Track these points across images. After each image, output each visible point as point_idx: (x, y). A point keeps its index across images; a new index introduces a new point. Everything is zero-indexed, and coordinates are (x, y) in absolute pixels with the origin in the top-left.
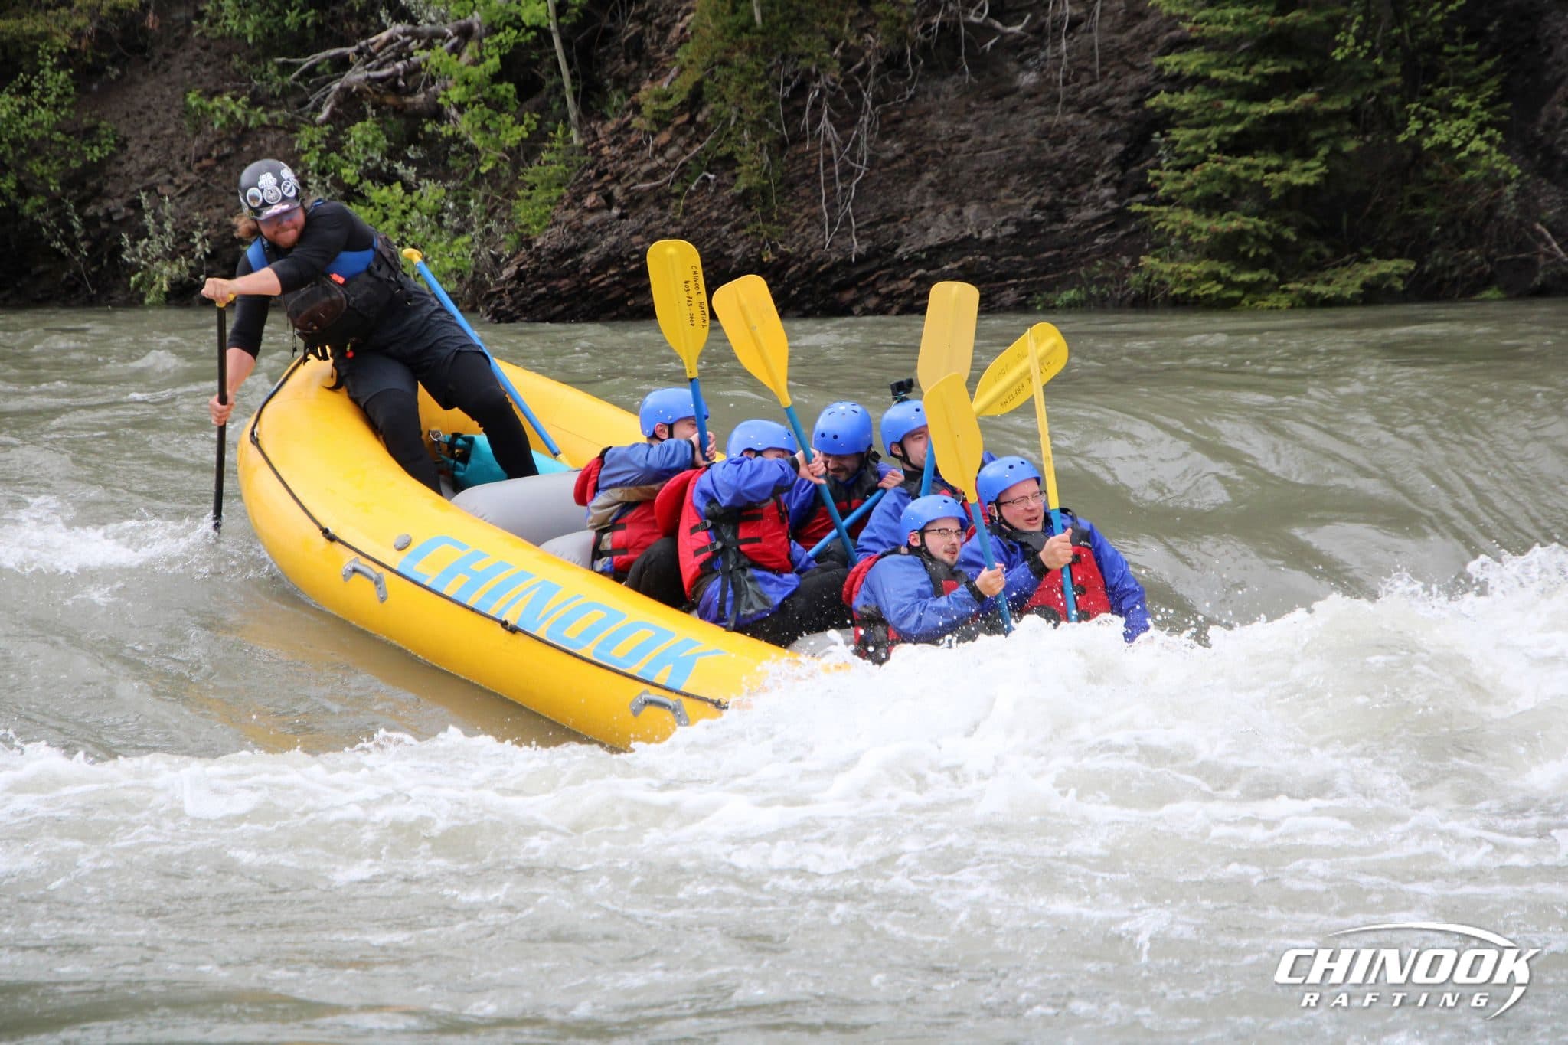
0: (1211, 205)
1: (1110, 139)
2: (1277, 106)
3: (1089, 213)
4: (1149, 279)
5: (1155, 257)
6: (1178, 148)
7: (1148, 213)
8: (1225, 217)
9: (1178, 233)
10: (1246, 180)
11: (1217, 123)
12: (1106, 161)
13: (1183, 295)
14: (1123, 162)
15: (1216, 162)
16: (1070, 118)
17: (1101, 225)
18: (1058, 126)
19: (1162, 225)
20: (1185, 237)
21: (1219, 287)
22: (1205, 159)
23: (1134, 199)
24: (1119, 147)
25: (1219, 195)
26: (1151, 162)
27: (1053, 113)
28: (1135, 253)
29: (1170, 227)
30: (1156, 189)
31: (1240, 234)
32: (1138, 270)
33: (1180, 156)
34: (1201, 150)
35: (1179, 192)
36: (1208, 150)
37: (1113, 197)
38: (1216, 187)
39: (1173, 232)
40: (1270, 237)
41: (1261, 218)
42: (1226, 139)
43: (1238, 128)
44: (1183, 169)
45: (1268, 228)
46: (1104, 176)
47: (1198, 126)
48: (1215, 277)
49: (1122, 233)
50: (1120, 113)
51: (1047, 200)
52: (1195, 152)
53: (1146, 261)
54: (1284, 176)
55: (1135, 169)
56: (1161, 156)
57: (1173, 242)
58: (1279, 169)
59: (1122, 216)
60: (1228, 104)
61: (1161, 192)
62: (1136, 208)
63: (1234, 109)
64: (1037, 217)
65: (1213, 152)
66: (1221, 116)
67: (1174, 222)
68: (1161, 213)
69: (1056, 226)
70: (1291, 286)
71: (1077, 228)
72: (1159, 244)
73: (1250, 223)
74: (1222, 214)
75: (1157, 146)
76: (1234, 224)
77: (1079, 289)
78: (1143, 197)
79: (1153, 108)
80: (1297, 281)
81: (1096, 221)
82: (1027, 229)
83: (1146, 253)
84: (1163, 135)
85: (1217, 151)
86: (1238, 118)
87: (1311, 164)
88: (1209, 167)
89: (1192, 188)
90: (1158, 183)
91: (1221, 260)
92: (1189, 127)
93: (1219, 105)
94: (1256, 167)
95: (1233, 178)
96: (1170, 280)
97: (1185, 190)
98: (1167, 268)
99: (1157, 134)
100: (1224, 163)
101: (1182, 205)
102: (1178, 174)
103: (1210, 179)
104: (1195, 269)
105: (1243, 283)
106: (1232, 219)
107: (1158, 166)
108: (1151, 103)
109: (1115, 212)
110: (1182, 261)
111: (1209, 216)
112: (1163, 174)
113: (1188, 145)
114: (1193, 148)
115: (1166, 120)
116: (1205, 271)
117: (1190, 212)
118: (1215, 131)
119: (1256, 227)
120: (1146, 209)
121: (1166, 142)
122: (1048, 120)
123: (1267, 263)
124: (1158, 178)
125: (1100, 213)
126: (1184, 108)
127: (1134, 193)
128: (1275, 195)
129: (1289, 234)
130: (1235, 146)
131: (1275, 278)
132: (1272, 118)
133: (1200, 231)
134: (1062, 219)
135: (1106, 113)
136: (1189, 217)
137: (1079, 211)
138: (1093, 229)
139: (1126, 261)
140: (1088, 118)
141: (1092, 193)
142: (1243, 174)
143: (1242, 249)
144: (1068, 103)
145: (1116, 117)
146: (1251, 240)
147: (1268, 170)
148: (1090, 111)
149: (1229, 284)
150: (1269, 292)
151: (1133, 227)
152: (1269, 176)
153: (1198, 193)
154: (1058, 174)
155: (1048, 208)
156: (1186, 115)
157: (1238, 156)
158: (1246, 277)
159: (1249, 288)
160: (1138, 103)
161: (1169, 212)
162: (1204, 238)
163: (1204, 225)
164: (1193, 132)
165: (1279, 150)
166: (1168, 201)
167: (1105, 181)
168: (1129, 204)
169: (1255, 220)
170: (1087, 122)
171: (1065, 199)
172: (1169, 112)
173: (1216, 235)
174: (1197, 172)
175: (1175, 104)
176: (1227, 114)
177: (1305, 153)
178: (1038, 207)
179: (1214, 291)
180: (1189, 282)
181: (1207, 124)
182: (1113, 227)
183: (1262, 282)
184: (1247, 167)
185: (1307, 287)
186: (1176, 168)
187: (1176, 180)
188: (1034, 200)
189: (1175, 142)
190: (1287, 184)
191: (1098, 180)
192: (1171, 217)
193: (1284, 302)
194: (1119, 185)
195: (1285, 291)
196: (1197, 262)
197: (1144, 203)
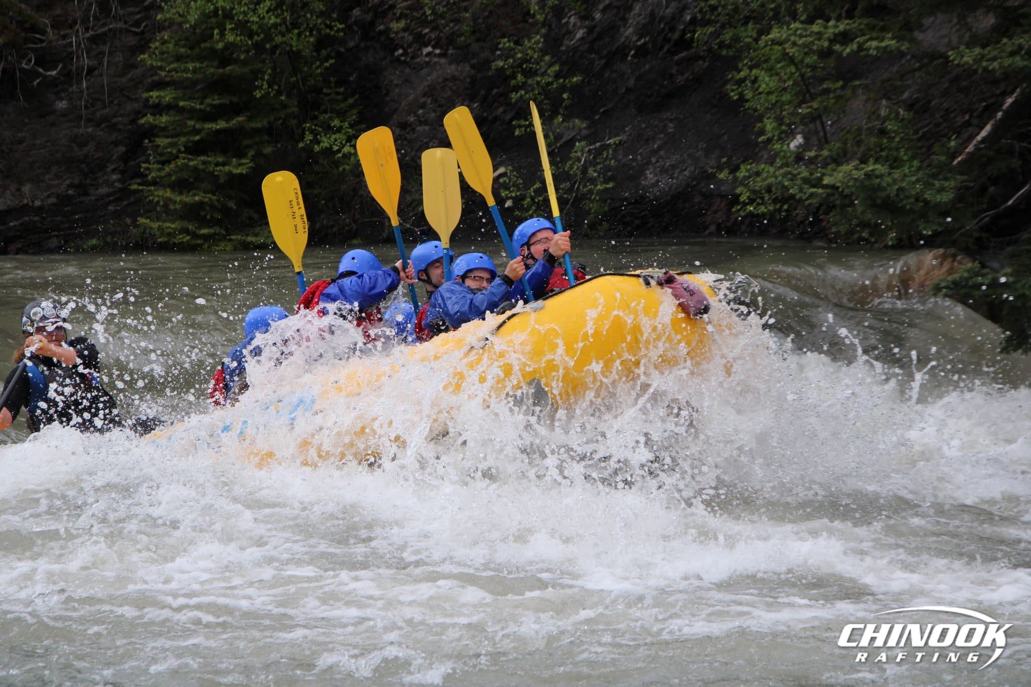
0: (181, 186)
1: (116, 143)
2: (221, 125)
3: (104, 190)
4: (144, 232)
5: (147, 218)
6: (159, 150)
7: (142, 191)
8: (191, 193)
9: (162, 203)
10: (204, 171)
11: (184, 134)
12: (114, 157)
13: (165, 242)
14: (125, 158)
15: (184, 159)
16: (90, 130)
17: (112, 198)
18: (82, 135)
19: (151, 198)
20: (166, 206)
21: (188, 238)
22: (177, 157)
23: (133, 181)
24: (122, 149)
25: (187, 180)
26: (143, 158)
27: (79, 127)
28: (134, 216)
29: (156, 199)
30: (146, 176)
31: (201, 204)
32: (136, 226)
33: (161, 155)
34: (174, 151)
35: (161, 178)
36: (179, 151)
37: (119, 180)
38: (185, 175)
39: (159, 202)
40: (220, 206)
41: (214, 195)
42: (190, 144)
43: (197, 138)
44: (163, 163)
45: (218, 201)
46: (113, 167)
47: (172, 137)
48: (186, 231)
49: (125, 203)
50: (122, 127)
51: (76, 181)
52: (171, 153)
53: (142, 220)
54: (227, 168)
55: (133, 163)
56: (149, 155)
57: (158, 209)
58: (224, 164)
59: (125, 193)
60: (191, 123)
61: (149, 177)
62: (134, 187)
63: (194, 126)
64: (70, 192)
65: (182, 153)
66: (186, 131)
67: (158, 196)
68: (150, 191)
69: (81, 199)
70: (233, 237)
71: (97, 200)
72: (151, 210)
73: (207, 198)
74: (189, 192)
75: (147, 149)
76: (197, 198)
77: (99, 239)
78: (139, 181)
79: (143, 125)
80: (237, 234)
81: (108, 195)
82: (64, 200)
83: (141, 216)
84: (150, 141)
85: (185, 152)
86: (198, 132)
87: (244, 161)
88: (180, 162)
89: (169, 175)
90: (147, 172)
91: (189, 221)
92: (167, 137)
93: (186, 123)
94: (209, 162)
95: (195, 169)
96: (157, 233)
97: (165, 176)
98: (155, 225)
99: (147, 141)
100: (189, 160)
101: (164, 186)
102: (160, 166)
103: (181, 169)
104: (173, 226)
105: (203, 235)
106: (195, 195)
107: (148, 161)
108: (143, 121)
109: (120, 190)
110: (164, 221)
111: (181, 193)
112: (151, 166)
113: (165, 148)
114: (169, 150)
115: (152, 132)
116: (179, 227)
117: (168, 190)
118: (183, 139)
119: (210, 199)
120: (140, 188)
121: (152, 146)
122: (76, 131)
123: (219, 223)
124: (148, 169)
125: (111, 190)
126: (163, 125)
127: (132, 178)
128: (222, 180)
129: (232, 205)
130: (195, 149)
131: (223, 232)
132: (218, 132)
133: (175, 202)
134: (86, 194)
135: (113, 127)
136: (168, 193)
137: (97, 189)
138: (107, 200)
139: (128, 221)
140: (101, 130)
141: (106, 177)
142: (201, 167)
143: (202, 213)
144: (89, 120)
145: (119, 130)
146: (208, 208)
147: (217, 165)
148: (103, 126)
149: (195, 236)
150: (220, 240)
151: (132, 199)
152: (218, 168)
153: (173, 178)
154: (83, 166)
155: (77, 187)
156: (164, 129)
157: (198, 156)
158: (204, 231)
159: (206, 238)
160: (134, 121)
161: (155, 190)
162: (178, 206)
163: (178, 199)
164: (169, 140)
165: (224, 152)
166: (154, 183)
167: (114, 170)
168: (130, 185)
169: (210, 195)
170: (101, 133)
171: (88, 181)
172: (153, 127)
173: (185, 204)
174: (172, 166)
175: (157, 122)
176: (190, 129)
177: (240, 154)
178: (70, 186)
179: (185, 240)
180: (169, 234)
181: (177, 135)
182: (119, 199)
183: (215, 234)
184: (204, 163)
185: (244, 238)
186: (159, 163)
187: (159, 170)
188: (68, 182)
189: (158, 146)
190: (230, 173)
191: (109, 169)
192: (156, 193)
193: (229, 247)
194: (123, 172)
195: (230, 240)
196: (173, 222)
197: (139, 184)
